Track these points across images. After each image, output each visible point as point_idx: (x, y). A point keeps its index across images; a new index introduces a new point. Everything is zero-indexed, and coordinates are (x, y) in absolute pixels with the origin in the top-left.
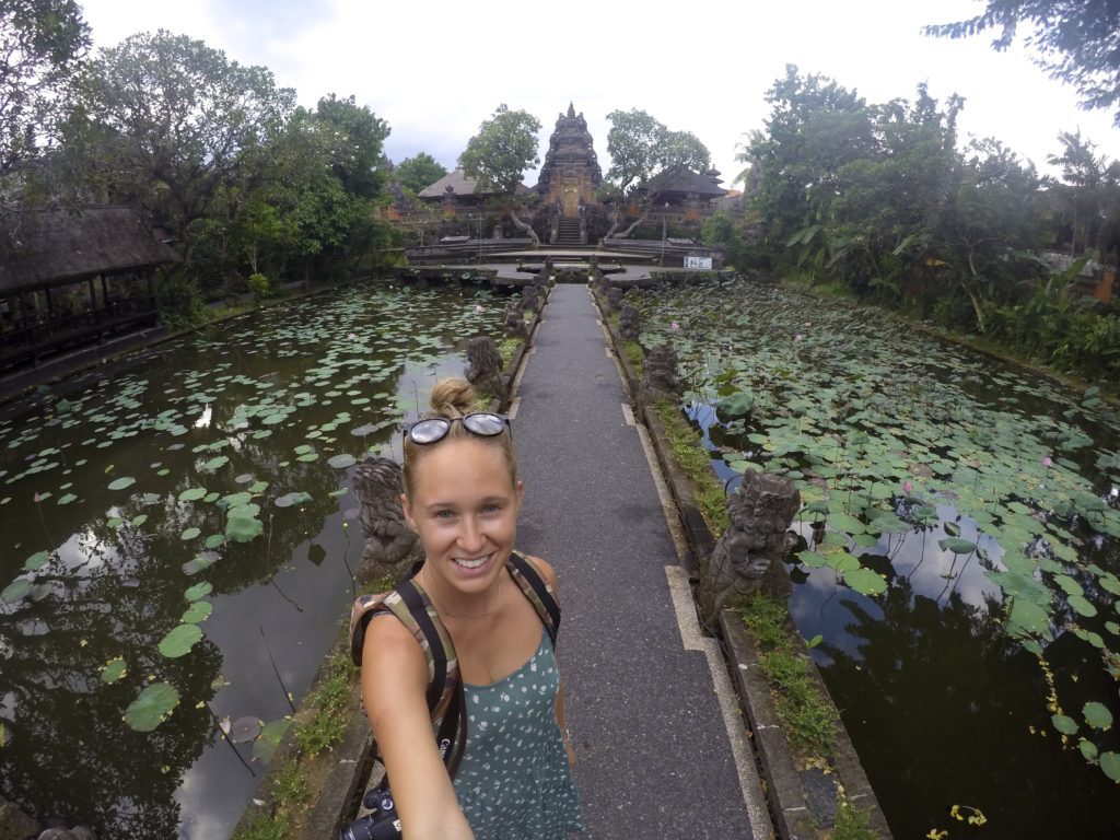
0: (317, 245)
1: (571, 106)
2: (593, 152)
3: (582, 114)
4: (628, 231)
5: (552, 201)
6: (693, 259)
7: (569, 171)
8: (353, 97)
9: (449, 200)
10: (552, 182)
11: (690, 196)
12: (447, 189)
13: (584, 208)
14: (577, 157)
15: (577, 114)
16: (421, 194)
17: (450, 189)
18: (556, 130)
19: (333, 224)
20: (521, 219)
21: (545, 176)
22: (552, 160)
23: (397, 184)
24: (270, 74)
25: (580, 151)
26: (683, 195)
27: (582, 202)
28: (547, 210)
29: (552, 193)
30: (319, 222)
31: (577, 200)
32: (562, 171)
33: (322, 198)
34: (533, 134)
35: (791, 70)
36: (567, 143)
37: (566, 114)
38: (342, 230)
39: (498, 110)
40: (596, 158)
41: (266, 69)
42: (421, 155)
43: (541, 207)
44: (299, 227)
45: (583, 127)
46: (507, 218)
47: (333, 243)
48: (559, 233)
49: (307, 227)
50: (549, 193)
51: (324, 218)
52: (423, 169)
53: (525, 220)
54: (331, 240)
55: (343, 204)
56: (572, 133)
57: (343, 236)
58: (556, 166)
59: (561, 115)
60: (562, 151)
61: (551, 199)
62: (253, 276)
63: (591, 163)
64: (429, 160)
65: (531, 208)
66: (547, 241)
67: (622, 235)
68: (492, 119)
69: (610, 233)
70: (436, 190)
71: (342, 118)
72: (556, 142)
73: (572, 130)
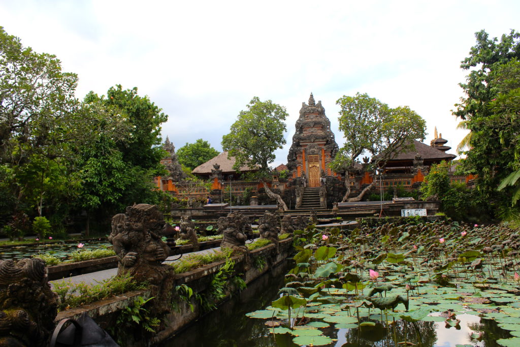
0: (96, 199)
1: (312, 96)
2: (331, 133)
3: (320, 102)
4: (361, 195)
5: (299, 174)
6: (409, 211)
7: (312, 149)
8: (135, 89)
9: (216, 176)
10: (299, 160)
11: (415, 162)
12: (214, 166)
13: (325, 180)
14: (317, 138)
15: (316, 103)
16: (195, 170)
17: (217, 167)
18: (300, 117)
19: (111, 185)
20: (273, 191)
21: (293, 155)
22: (297, 142)
23: (177, 163)
24: (58, 61)
25: (320, 133)
26: (409, 163)
27: (323, 175)
28: (294, 183)
29: (299, 169)
30: (100, 182)
31: (319, 173)
32: (305, 150)
33: (103, 163)
34: (281, 121)
35: (482, 37)
36: (309, 127)
37: (307, 103)
38: (119, 190)
39: (252, 102)
40: (333, 138)
41: (54, 56)
42: (200, 141)
43: (290, 180)
44: (82, 183)
45: (322, 112)
46: (262, 191)
47: (110, 200)
48: (303, 201)
49: (89, 185)
50: (297, 168)
51: (105, 180)
52: (200, 152)
53: (277, 192)
54: (109, 198)
55: (120, 170)
56: (313, 118)
57: (117, 195)
58: (301, 146)
59: (304, 104)
60: (305, 134)
61: (297, 174)
62: (37, 218)
63: (329, 141)
64: (205, 145)
65: (282, 181)
66: (293, 208)
67: (356, 199)
68: (247, 109)
69: (345, 198)
70: (207, 167)
71: (125, 104)
72: (300, 127)
73: (312, 116)
